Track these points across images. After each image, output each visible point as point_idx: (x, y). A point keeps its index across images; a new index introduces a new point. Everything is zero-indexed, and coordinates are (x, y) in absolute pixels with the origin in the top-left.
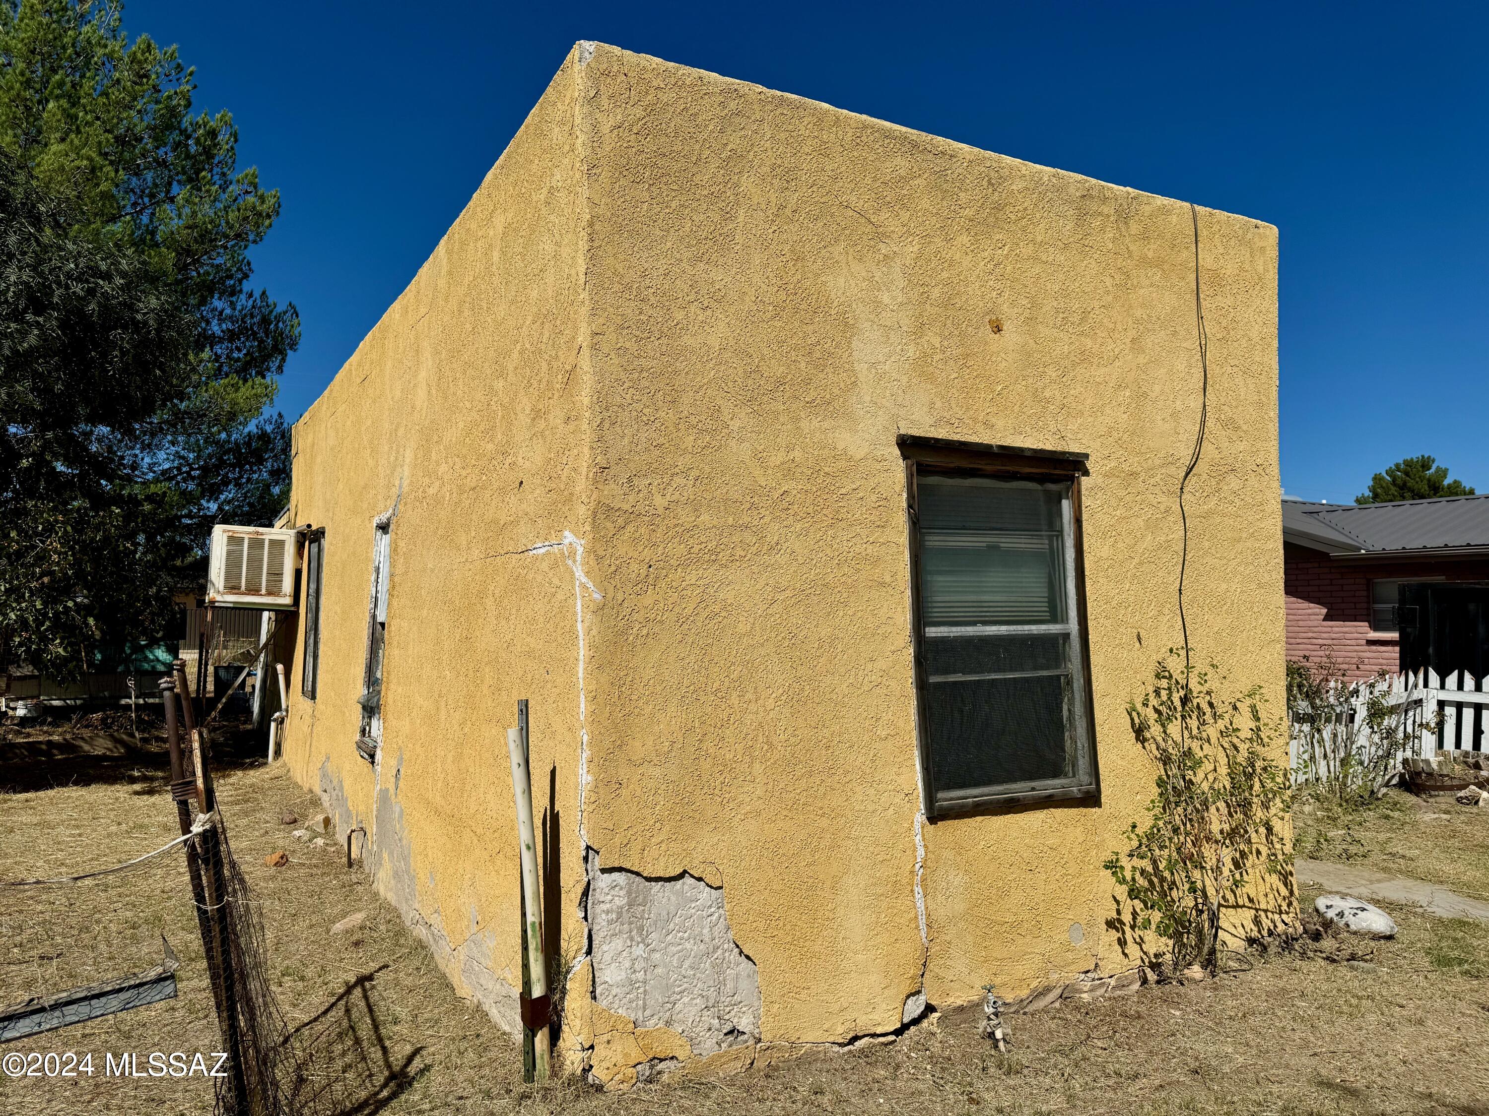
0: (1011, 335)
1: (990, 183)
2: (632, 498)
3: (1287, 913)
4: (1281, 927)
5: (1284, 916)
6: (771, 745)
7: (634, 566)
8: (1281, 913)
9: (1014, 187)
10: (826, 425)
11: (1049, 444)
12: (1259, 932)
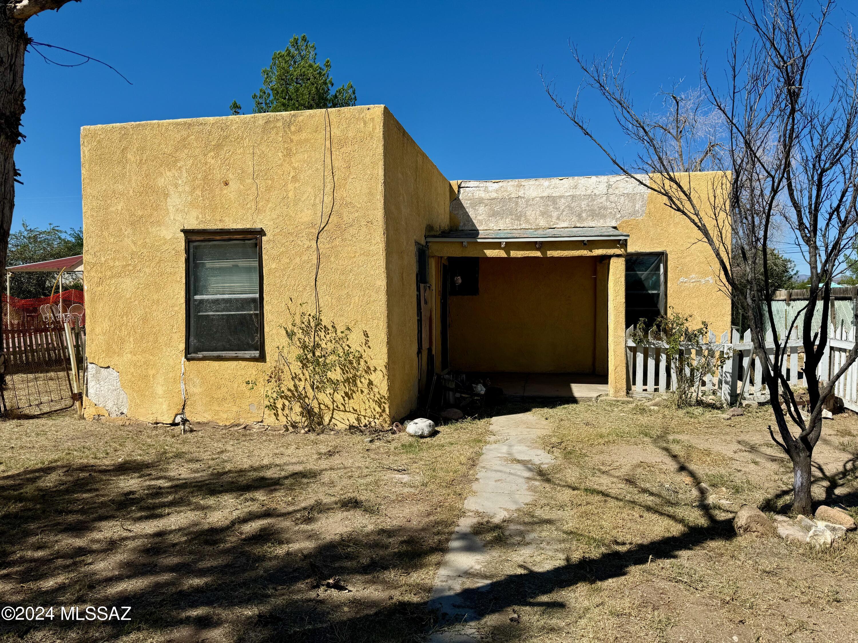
0: (234, 185)
1: (222, 129)
2: (95, 259)
3: (378, 419)
4: (373, 424)
5: (376, 420)
6: (136, 332)
7: (96, 279)
8: (375, 418)
9: (233, 128)
10: (158, 229)
11: (248, 226)
12: (359, 424)
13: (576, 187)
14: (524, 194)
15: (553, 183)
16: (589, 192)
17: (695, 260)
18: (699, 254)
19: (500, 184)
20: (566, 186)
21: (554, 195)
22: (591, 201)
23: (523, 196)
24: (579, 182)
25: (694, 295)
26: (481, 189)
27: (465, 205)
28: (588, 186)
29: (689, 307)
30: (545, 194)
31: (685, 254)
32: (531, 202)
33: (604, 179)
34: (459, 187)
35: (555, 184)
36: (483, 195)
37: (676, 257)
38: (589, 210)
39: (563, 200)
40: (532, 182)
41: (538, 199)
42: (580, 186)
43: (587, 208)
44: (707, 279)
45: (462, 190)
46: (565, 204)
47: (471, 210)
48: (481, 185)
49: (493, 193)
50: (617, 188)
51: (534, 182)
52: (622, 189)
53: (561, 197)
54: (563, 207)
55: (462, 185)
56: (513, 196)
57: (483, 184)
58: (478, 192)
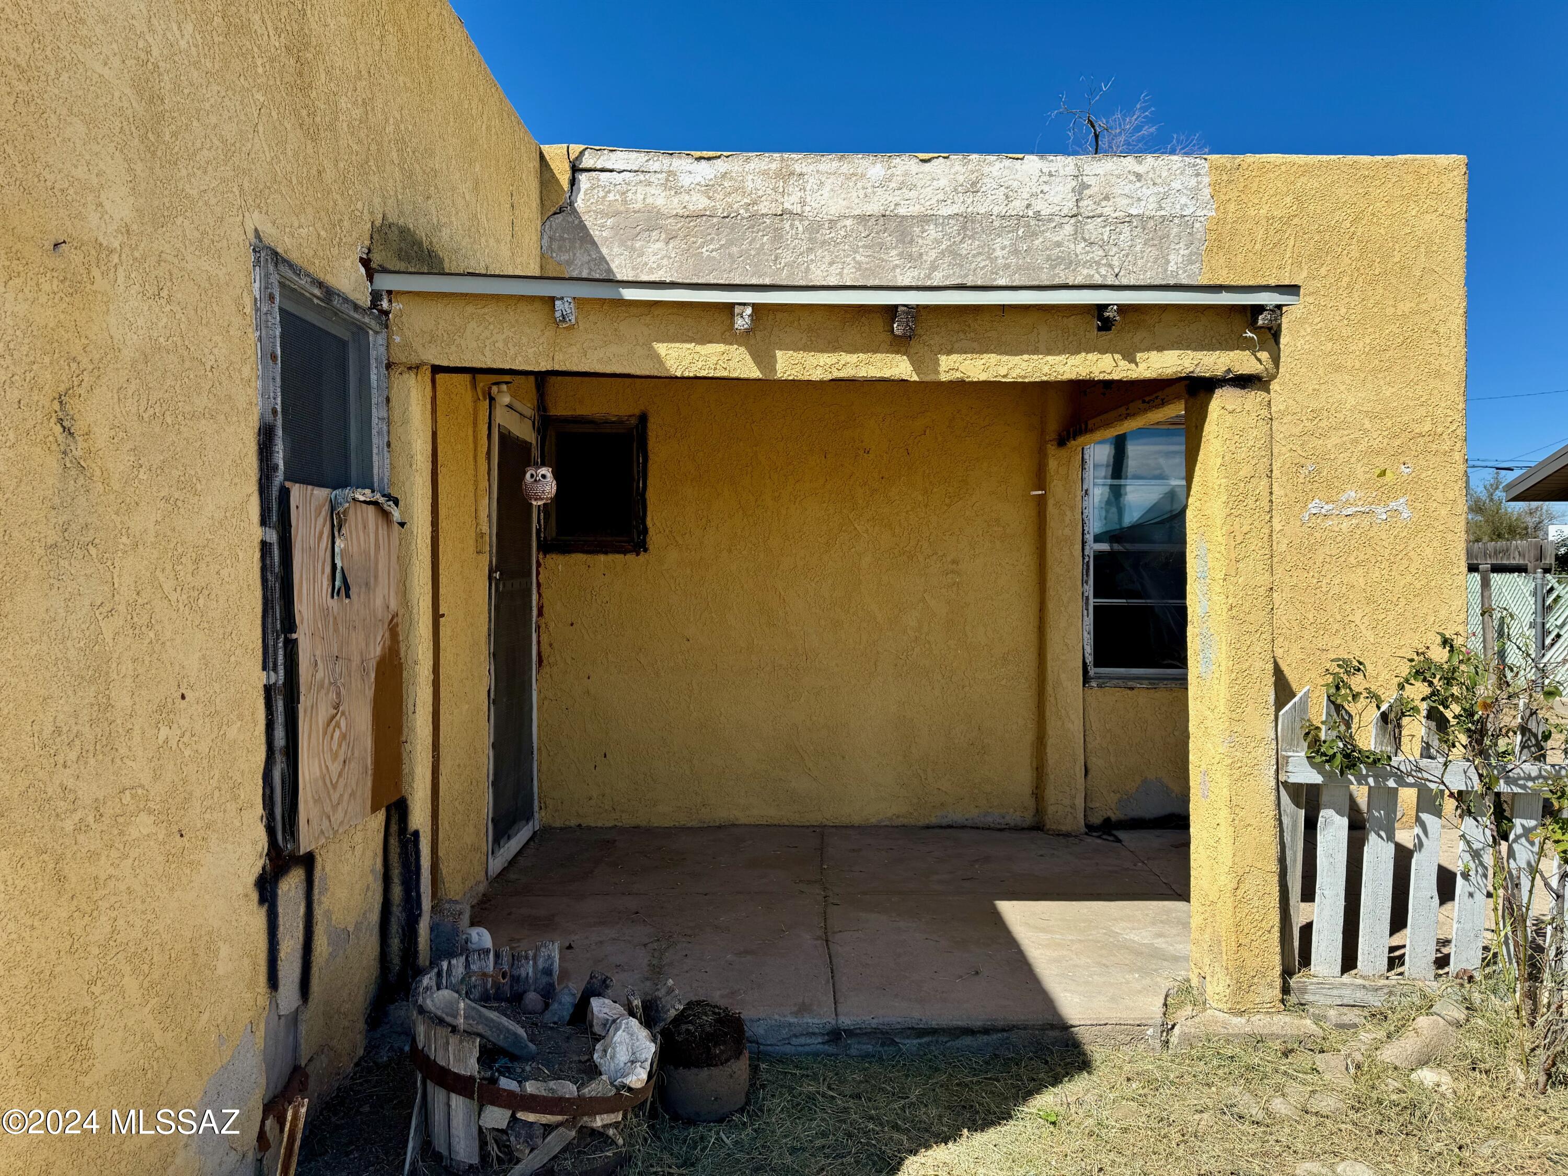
13: (974, 188)
14: (803, 203)
15: (899, 171)
16: (1017, 206)
17: (1356, 441)
18: (1368, 425)
19: (721, 165)
20: (943, 182)
21: (902, 211)
22: (1023, 238)
23: (797, 209)
24: (986, 170)
25: (1352, 560)
26: (653, 178)
27: (595, 233)
28: (1015, 184)
29: (1338, 597)
30: (874, 208)
31: (1324, 424)
32: (825, 234)
33: (1064, 164)
34: (575, 169)
35: (906, 174)
36: (660, 202)
37: (1297, 431)
38: (1019, 268)
39: (932, 232)
40: (829, 163)
41: (848, 222)
42: (988, 184)
43: (1013, 260)
44: (1393, 505)
45: (583, 178)
46: (938, 242)
47: (616, 250)
48: (655, 165)
49: (695, 196)
50: (1107, 198)
51: (835, 164)
52: (1123, 202)
53: (925, 219)
54: (933, 254)
55: (587, 162)
56: (763, 208)
57: (658, 162)
58: (640, 189)
